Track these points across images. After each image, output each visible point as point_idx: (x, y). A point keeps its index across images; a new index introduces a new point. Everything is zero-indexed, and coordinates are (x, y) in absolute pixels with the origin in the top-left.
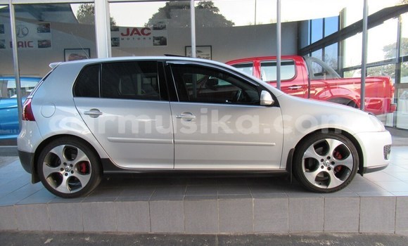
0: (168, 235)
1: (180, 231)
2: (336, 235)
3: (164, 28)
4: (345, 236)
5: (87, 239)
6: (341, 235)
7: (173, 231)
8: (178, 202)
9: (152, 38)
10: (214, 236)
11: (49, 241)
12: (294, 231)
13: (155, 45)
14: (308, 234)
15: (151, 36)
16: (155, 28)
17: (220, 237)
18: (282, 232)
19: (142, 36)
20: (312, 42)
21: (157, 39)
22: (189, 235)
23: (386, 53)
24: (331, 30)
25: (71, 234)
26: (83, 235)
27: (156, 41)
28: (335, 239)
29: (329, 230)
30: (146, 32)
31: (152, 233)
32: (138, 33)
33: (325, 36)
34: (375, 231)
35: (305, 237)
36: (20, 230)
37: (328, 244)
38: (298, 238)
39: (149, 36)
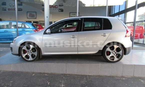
0: (72, 75)
1: (76, 73)
2: (126, 77)
3: (63, 5)
4: (129, 77)
5: (46, 75)
6: (128, 77)
7: (73, 73)
8: (75, 64)
9: (58, 9)
10: (87, 75)
11: (34, 75)
12: (112, 75)
13: (59, 11)
14: (117, 76)
15: (58, 8)
16: (60, 6)
17: (89, 76)
18: (108, 75)
19: (55, 8)
20: (115, 13)
21: (60, 9)
22: (78, 75)
23: (139, 17)
24: (122, 9)
25: (40, 73)
26: (44, 73)
27: (60, 10)
28: (126, 78)
29: (124, 75)
30: (56, 7)
31: (67, 74)
32: (53, 7)
33: (120, 11)
34: (139, 76)
35: (116, 77)
36: (23, 71)
37: (124, 79)
38: (114, 77)
39: (57, 8)
